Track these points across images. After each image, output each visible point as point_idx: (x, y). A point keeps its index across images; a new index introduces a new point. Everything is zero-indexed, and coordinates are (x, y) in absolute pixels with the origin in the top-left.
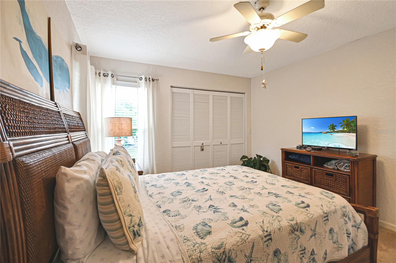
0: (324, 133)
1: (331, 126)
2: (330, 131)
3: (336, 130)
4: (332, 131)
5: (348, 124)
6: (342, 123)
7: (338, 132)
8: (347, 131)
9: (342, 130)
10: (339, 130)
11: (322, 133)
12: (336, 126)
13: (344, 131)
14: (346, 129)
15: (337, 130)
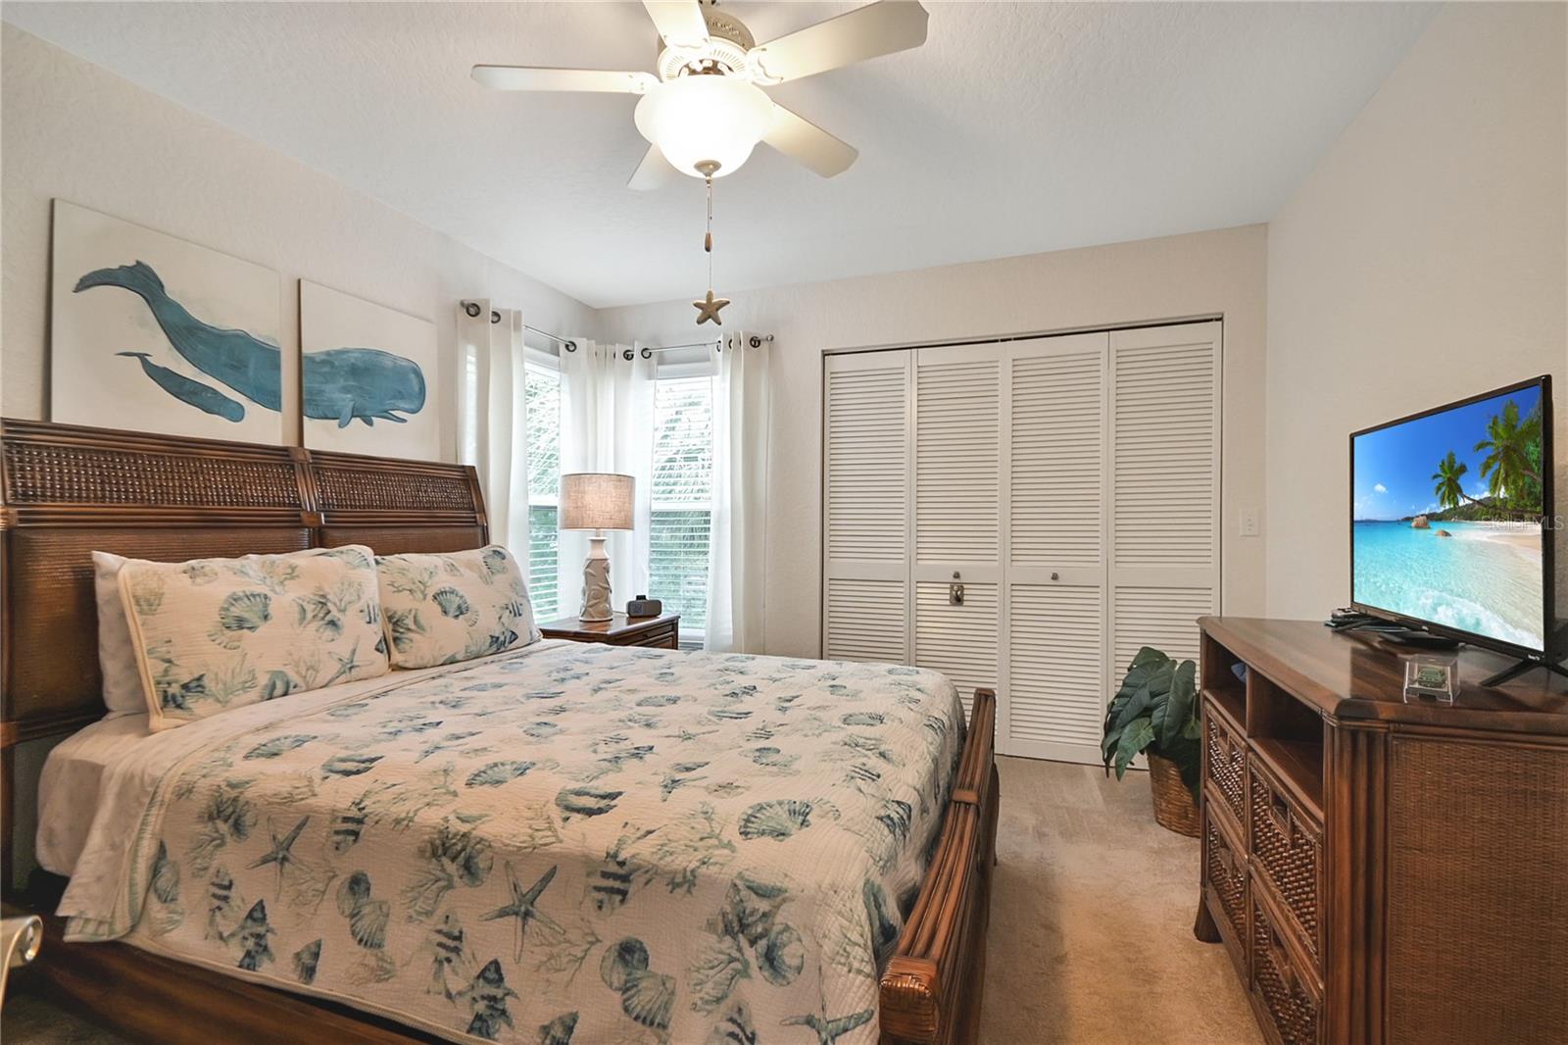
0: (1418, 527)
1: (1444, 471)
2: (1442, 509)
3: (1464, 496)
4: (1447, 507)
5: (1515, 451)
6: (1488, 444)
7: (1469, 514)
8: (1510, 506)
9: (1487, 494)
10: (1477, 497)
11: (1413, 524)
12: (1463, 469)
13: (1495, 506)
14: (1502, 493)
15: (1468, 502)
